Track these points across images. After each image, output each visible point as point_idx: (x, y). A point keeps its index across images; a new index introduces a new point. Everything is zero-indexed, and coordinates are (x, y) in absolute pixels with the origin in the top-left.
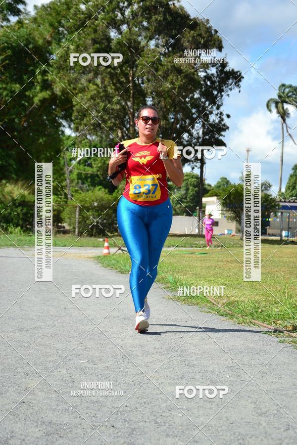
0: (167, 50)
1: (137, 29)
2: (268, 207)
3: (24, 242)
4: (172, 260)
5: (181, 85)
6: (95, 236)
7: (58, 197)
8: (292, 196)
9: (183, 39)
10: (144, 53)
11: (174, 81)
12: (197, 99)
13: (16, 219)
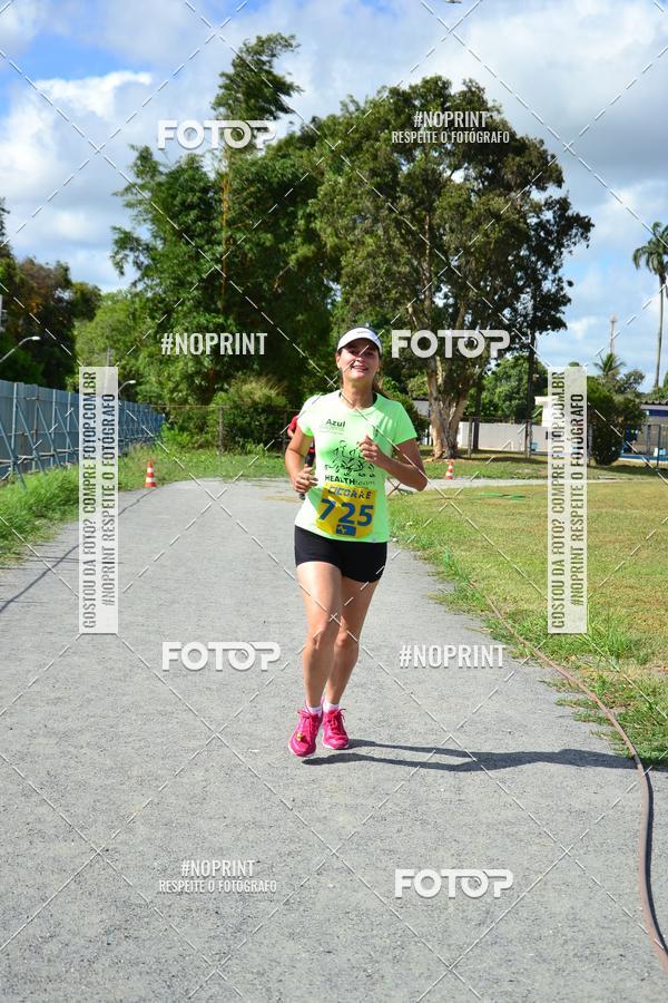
0: (481, 185)
5: (499, 237)
9: (504, 169)
10: (446, 190)
12: (523, 258)
13: (258, 432)
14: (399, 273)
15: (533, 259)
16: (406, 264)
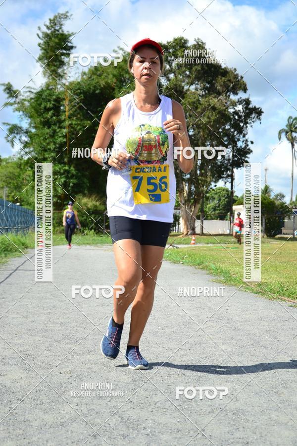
0: (204, 93)
1: (181, 77)
2: (284, 212)
3: (97, 241)
4: (212, 253)
9: (216, 84)
11: (210, 116)
12: (227, 130)
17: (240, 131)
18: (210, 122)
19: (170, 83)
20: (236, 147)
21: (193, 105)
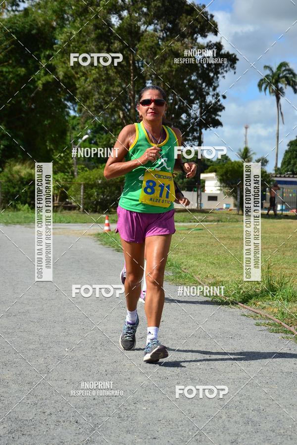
0: (165, 35)
1: (137, 15)
5: (178, 67)
6: (99, 212)
7: (65, 175)
8: (287, 171)
9: (180, 24)
10: (143, 37)
12: (194, 81)
13: (24, 197)
14: (114, 91)
15: (200, 82)
16: (118, 86)
17: (210, 82)
18: (172, 71)
19: (123, 22)
20: (205, 102)
21: (151, 50)
